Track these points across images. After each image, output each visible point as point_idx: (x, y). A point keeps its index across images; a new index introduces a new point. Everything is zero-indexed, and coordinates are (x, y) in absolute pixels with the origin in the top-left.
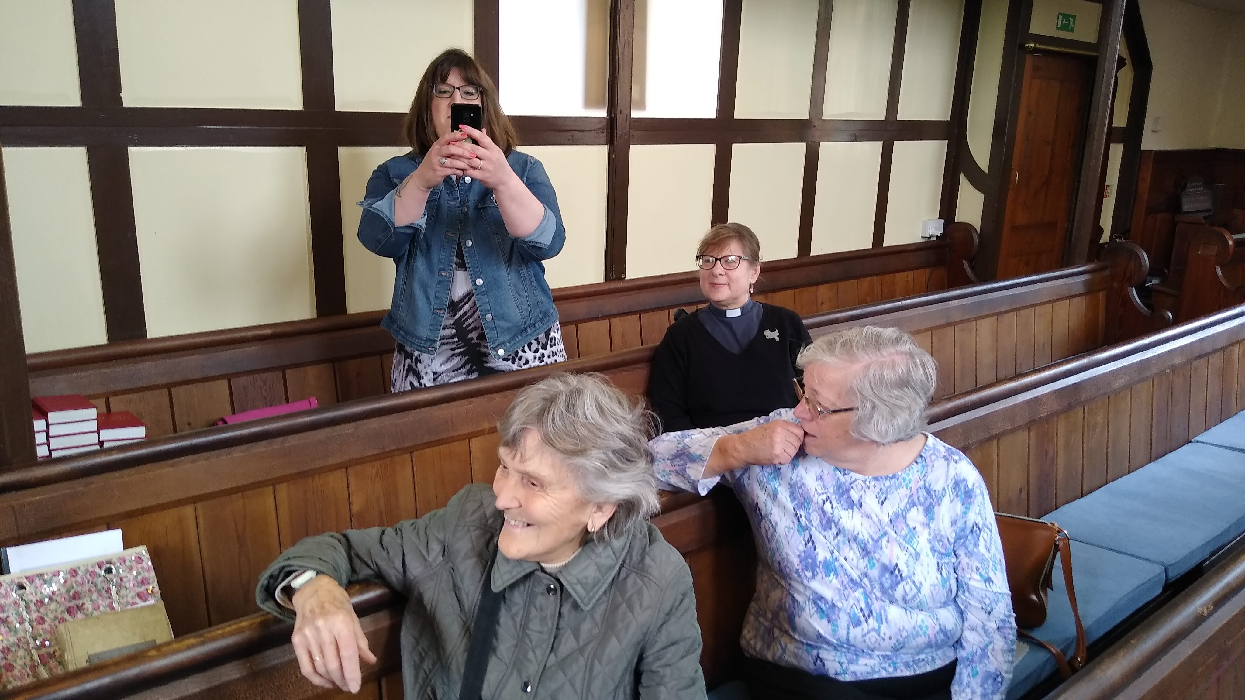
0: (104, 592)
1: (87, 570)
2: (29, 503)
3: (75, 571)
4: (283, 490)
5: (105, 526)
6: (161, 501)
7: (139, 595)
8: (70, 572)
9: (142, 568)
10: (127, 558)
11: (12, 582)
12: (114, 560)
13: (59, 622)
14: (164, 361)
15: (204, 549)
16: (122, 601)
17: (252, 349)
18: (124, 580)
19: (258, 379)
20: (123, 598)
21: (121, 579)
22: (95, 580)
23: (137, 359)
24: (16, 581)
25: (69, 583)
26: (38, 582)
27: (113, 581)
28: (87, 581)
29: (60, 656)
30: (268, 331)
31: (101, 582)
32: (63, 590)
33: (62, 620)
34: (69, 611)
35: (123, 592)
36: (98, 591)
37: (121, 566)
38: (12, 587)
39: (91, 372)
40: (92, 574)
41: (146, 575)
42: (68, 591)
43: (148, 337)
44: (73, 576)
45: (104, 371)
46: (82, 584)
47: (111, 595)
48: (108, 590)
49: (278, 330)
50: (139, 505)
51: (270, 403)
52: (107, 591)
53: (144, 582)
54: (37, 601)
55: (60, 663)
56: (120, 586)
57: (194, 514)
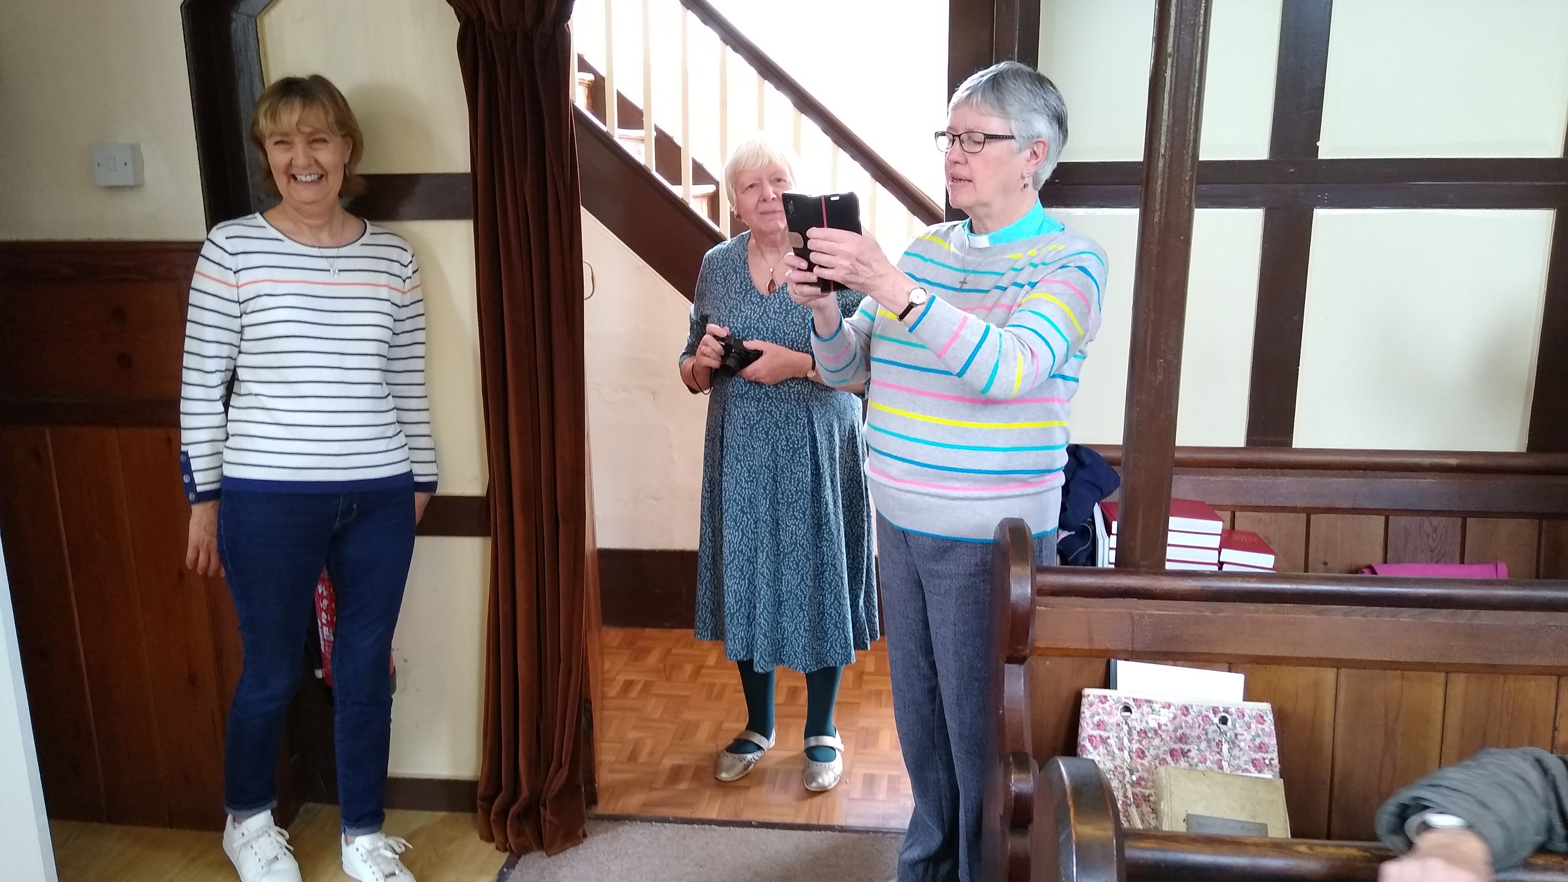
0: (1214, 744)
1: (1200, 712)
2: (1150, 616)
3: (1187, 709)
4: (1459, 682)
5: (1227, 665)
6: (1297, 654)
7: (1254, 762)
8: (1181, 709)
9: (1263, 730)
10: (1247, 712)
11: (1118, 701)
12: (1233, 710)
13: (1160, 763)
14: (1309, 479)
15: (1340, 730)
16: (1234, 763)
17: (1427, 481)
18: (1239, 737)
19: (1427, 522)
20: (1234, 759)
21: (1236, 735)
22: (1207, 727)
23: (1278, 471)
24: (1124, 700)
25: (1178, 720)
26: (1146, 709)
27: (1226, 735)
28: (1198, 724)
29: (1155, 803)
30: (1453, 461)
31: (1213, 732)
32: (1171, 728)
33: (1163, 761)
34: (1172, 753)
35: (1236, 752)
36: (1209, 741)
37: (1238, 720)
38: (1117, 705)
39: (1221, 478)
40: (1205, 719)
41: (1266, 740)
42: (1175, 730)
43: (1293, 447)
44: (1184, 715)
45: (1237, 479)
46: (1192, 727)
47: (1221, 749)
48: (1219, 744)
49: (1467, 461)
50: (1270, 652)
51: (1438, 559)
52: (1217, 744)
53: (1261, 748)
54: (1141, 730)
55: (1154, 811)
56: (1234, 743)
57: (1335, 681)
